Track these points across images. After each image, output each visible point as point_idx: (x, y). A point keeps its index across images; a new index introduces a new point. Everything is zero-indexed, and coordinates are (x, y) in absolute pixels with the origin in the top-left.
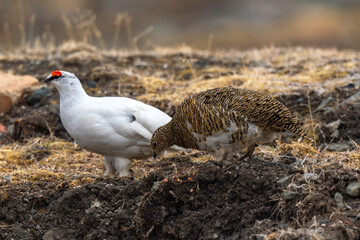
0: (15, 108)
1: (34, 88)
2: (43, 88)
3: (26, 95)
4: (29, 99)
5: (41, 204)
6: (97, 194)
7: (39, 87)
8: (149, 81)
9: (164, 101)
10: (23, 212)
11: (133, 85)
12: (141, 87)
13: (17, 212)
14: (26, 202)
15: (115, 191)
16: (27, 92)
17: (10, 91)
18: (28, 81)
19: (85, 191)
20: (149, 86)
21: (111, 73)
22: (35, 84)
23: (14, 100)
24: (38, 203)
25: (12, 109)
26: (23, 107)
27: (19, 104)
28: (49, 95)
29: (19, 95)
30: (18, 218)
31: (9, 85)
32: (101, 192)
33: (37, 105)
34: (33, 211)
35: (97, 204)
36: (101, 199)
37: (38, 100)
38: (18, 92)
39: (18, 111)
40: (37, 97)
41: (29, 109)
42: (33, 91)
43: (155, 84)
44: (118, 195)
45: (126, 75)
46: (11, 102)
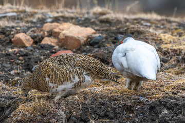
0: (83, 47)
1: (94, 35)
2: (100, 36)
3: (89, 40)
4: (91, 42)
6: (165, 106)
7: (97, 35)
8: (165, 36)
9: (179, 49)
10: (119, 113)
11: (156, 38)
12: (161, 40)
13: (115, 113)
14: (120, 107)
15: (177, 105)
16: (90, 38)
17: (80, 36)
18: (89, 31)
19: (158, 103)
20: (165, 39)
21: (141, 30)
22: (95, 33)
23: (82, 42)
24: (128, 108)
25: (81, 47)
26: (88, 47)
27: (85, 45)
28: (104, 40)
29: (85, 39)
30: (116, 116)
31: (79, 33)
32: (168, 105)
33: (96, 46)
34: (125, 113)
35: (166, 111)
36: (168, 109)
37: (97, 43)
38: (84, 37)
39: (85, 49)
40: (97, 41)
41: (92, 48)
42: (94, 38)
43: (168, 38)
44: (178, 107)
45: (150, 32)
46: (80, 43)
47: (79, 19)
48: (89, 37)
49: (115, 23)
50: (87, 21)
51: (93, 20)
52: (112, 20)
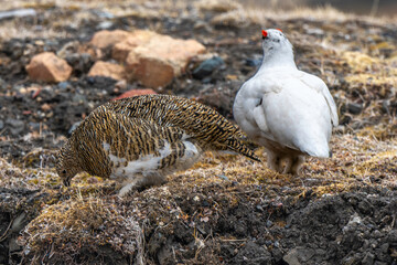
0: (178, 81)
1: (201, 57)
2: (214, 58)
3: (191, 66)
4: (196, 71)
5: (280, 214)
6: (355, 207)
7: (209, 56)
8: (354, 57)
9: (385, 85)
10: (257, 224)
11: (334, 62)
12: (345, 65)
13: (249, 223)
14: (260, 211)
15: (380, 205)
16: (194, 62)
17: (172, 59)
18: (192, 47)
19: (341, 201)
20: (355, 64)
21: (302, 44)
22: (204, 52)
23: (177, 71)
24: (275, 212)
25: (174, 82)
26: (189, 81)
27: (183, 77)
28: (223, 67)
29: (183, 65)
30: (250, 230)
31: (169, 52)
32: (361, 205)
33: (207, 79)
34: (269, 222)
35: (357, 219)
36: (363, 213)
37: (208, 73)
38: (182, 61)
39: (183, 86)
40: (208, 69)
41: (198, 84)
42: (202, 61)
43: (361, 61)
44: (384, 209)
45: (321, 48)
46: (172, 73)
47: (171, 21)
48: (190, 61)
49: (247, 30)
50: (187, 26)
51: (199, 24)
52: (241, 23)
